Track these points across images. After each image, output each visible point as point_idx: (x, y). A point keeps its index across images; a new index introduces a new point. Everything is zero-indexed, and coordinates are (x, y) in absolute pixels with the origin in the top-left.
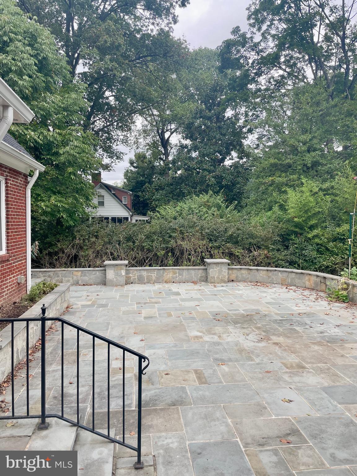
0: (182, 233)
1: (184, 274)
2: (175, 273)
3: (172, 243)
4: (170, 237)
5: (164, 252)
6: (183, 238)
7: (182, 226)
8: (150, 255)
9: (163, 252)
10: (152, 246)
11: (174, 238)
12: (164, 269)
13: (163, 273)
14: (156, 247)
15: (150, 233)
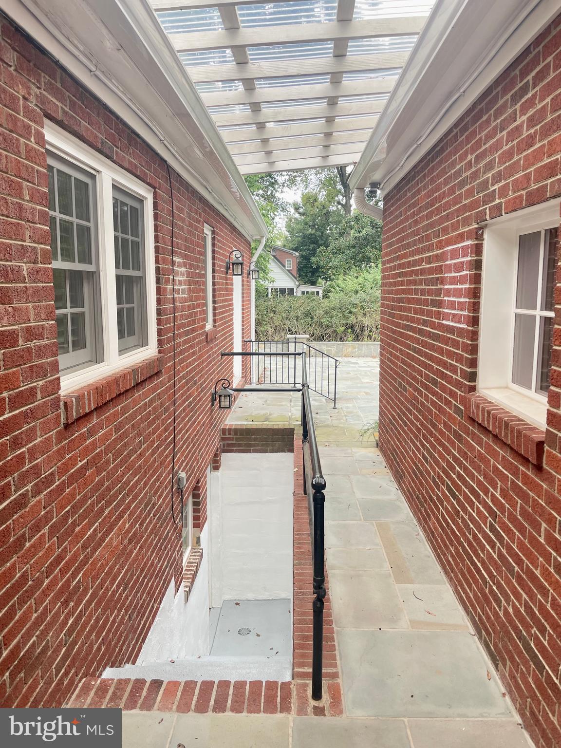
0: (363, 308)
1: (364, 349)
2: (354, 348)
3: (352, 320)
4: (351, 312)
5: (344, 328)
6: (364, 314)
7: (364, 301)
8: (329, 331)
9: (342, 329)
10: (331, 322)
11: (355, 314)
12: (344, 344)
13: (343, 347)
14: (335, 323)
15: (329, 309)
